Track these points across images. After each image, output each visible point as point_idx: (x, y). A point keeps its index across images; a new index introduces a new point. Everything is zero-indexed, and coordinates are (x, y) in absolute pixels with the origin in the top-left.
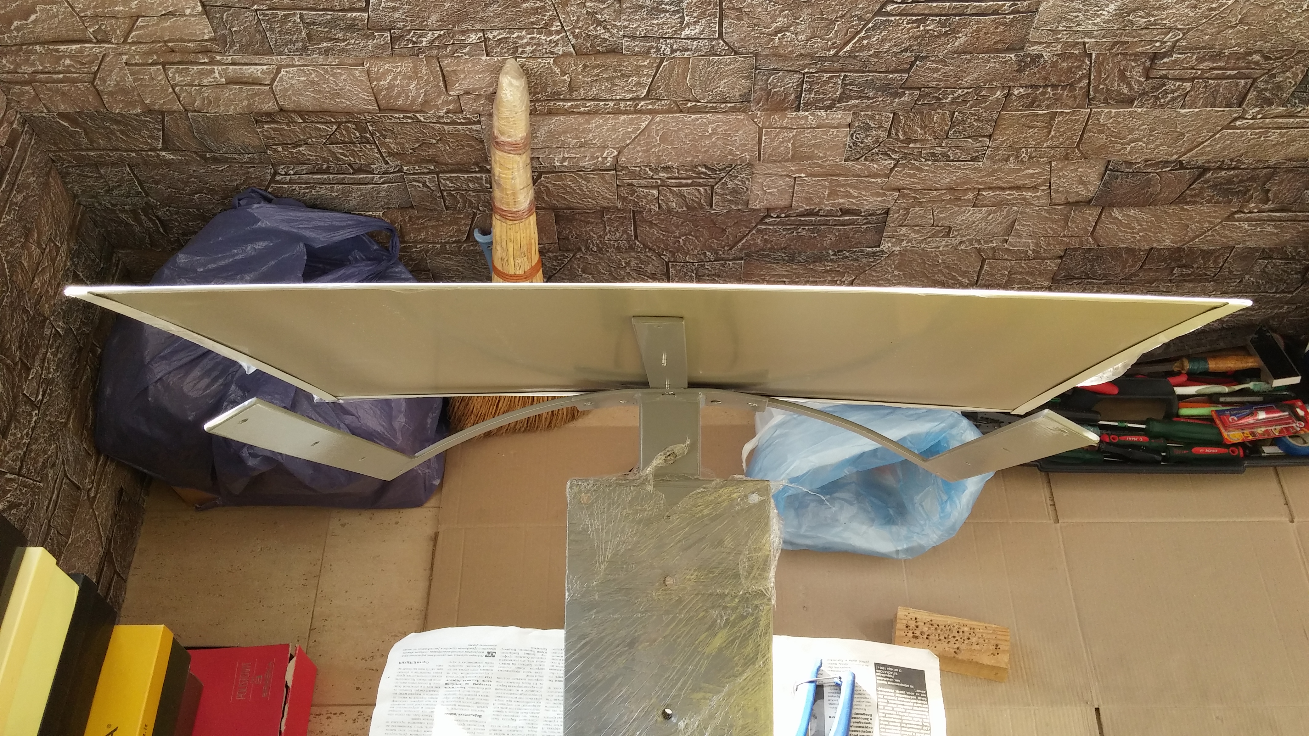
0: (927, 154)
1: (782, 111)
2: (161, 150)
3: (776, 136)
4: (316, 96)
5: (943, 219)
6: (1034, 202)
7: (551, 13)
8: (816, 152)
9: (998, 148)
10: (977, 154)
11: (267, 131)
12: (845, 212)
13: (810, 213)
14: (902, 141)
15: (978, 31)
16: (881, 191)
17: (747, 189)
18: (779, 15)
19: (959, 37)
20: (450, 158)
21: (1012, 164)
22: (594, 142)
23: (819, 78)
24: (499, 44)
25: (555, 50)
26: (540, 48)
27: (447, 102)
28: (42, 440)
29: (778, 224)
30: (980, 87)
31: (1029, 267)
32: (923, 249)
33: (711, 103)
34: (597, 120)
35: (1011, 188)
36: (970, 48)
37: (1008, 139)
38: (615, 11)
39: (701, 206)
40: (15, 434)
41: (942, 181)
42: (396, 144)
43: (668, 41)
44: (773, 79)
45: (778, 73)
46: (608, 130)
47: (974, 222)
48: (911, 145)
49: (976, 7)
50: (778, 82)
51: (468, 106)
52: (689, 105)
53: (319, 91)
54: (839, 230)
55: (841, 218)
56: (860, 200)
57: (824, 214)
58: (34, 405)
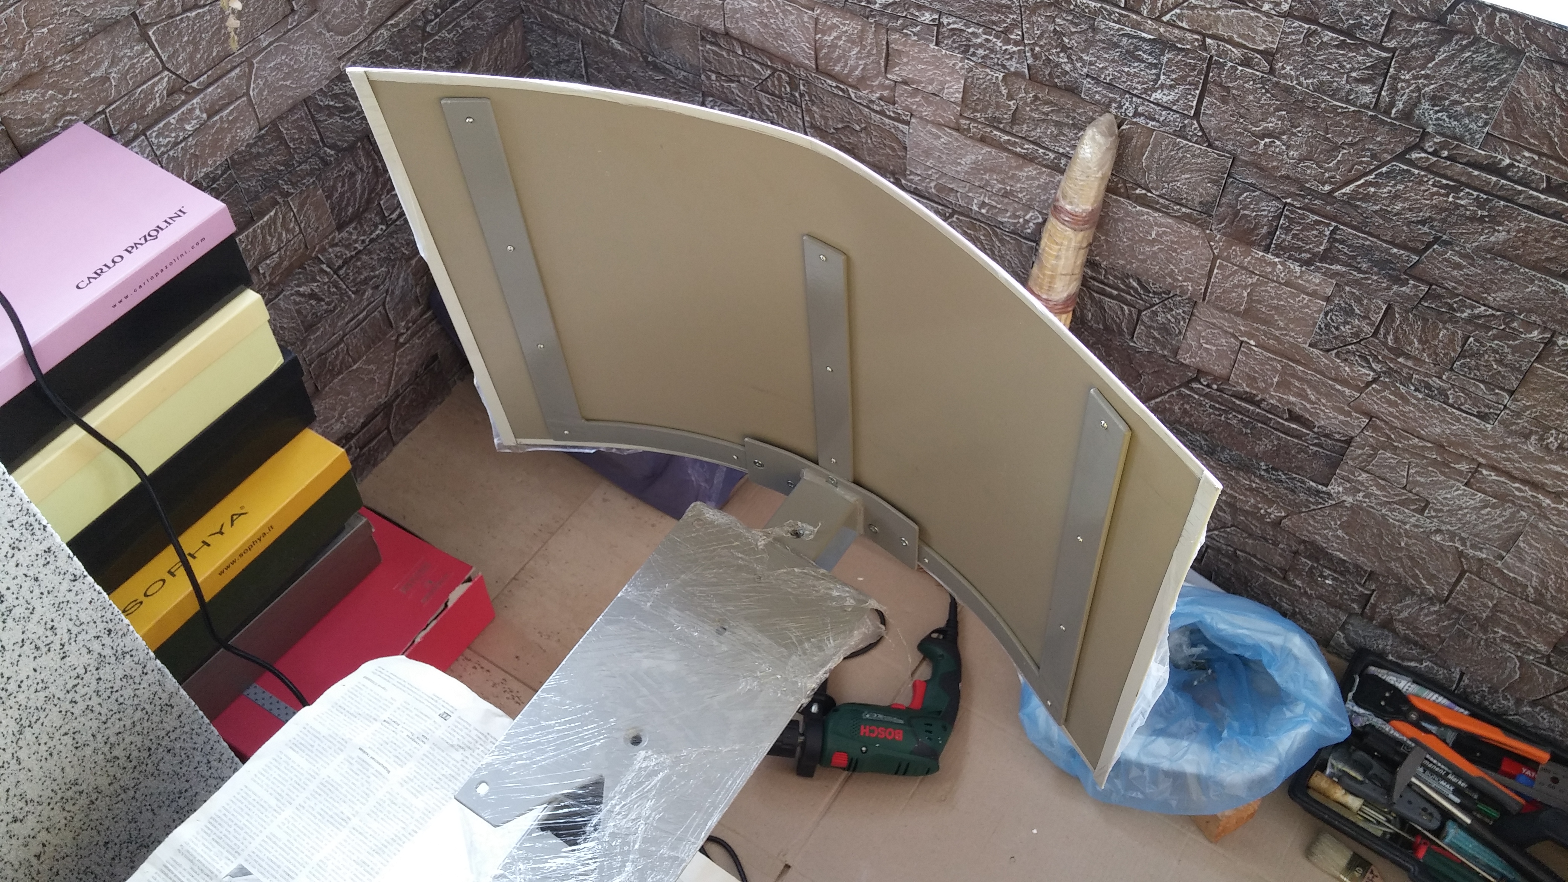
0: (1420, 381)
1: (1247, 244)
2: (613, 36)
3: (1231, 275)
4: (762, 30)
5: (1421, 485)
6: (1553, 518)
7: (1015, 17)
8: (1276, 317)
9: (1518, 415)
10: (1487, 411)
11: (707, 52)
12: (1294, 417)
13: (1249, 399)
14: (1390, 349)
15: (1527, 231)
16: (1347, 408)
17: (1180, 332)
18: (1272, 114)
19: (1498, 231)
20: (869, 155)
21: (1531, 446)
22: (1020, 195)
23: (1303, 217)
24: (952, 35)
25: (1008, 64)
26: (992, 56)
27: (882, 87)
28: (376, 257)
29: (1206, 396)
30: (1513, 314)
31: (1526, 613)
32: (1383, 516)
33: (1164, 198)
34: (1030, 170)
35: (1524, 482)
36: (1511, 252)
37: (1534, 406)
38: (1085, 41)
39: (1121, 333)
40: (351, 234)
41: (1430, 429)
42: (821, 116)
43: (1134, 99)
44: (1247, 197)
45: (1254, 192)
46: (1038, 187)
47: (1461, 508)
48: (1400, 360)
49: (1532, 197)
50: (1251, 203)
51: (903, 99)
52: (1138, 191)
53: (766, 24)
54: (1279, 439)
55: (1286, 423)
56: (1316, 408)
57: (1267, 408)
58: (384, 219)
